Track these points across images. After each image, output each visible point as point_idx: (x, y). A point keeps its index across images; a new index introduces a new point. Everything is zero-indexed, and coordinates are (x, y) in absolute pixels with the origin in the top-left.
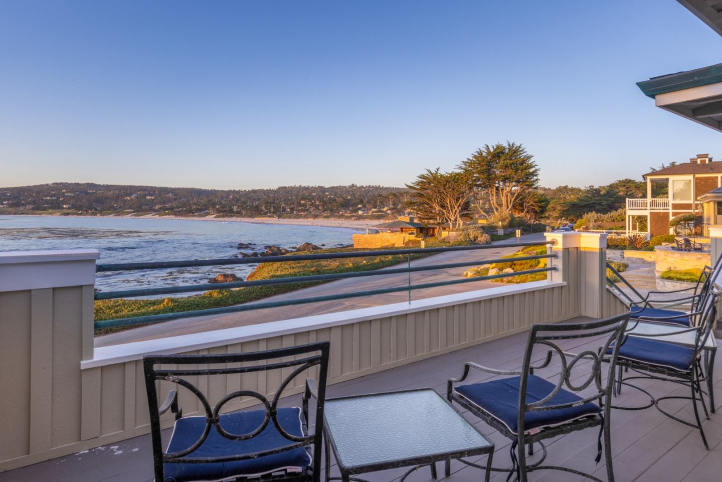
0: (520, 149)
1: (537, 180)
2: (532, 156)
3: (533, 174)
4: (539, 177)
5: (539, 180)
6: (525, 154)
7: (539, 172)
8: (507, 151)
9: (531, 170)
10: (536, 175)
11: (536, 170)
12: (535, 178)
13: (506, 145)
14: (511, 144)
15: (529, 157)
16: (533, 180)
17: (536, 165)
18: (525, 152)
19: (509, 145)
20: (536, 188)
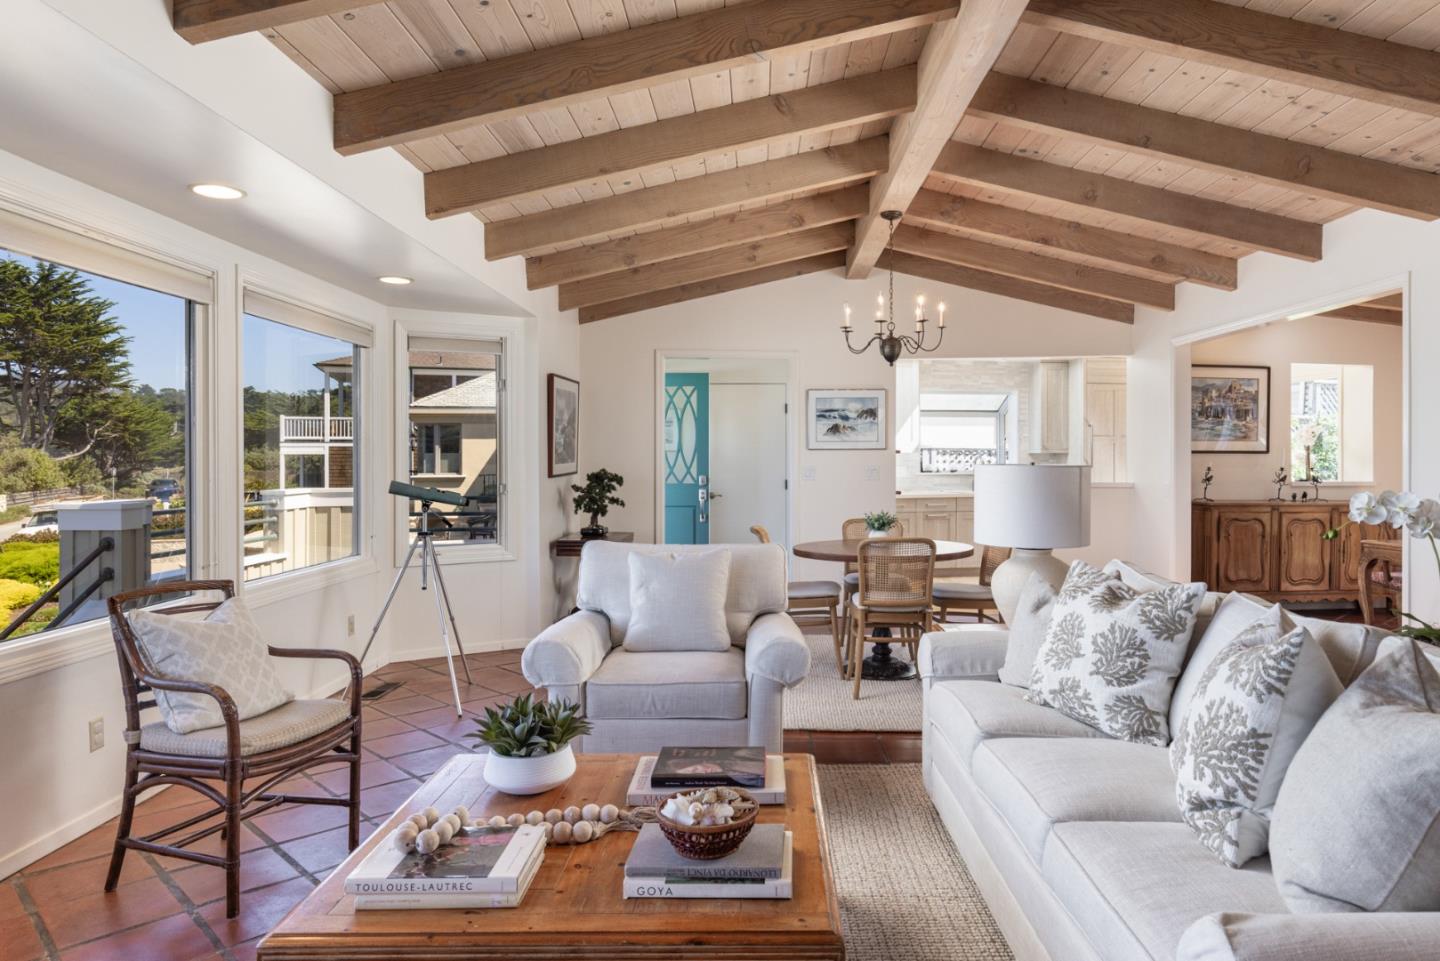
0: (76, 281)
1: (125, 365)
2: (111, 304)
3: (112, 350)
4: (130, 359)
5: (131, 365)
6: (88, 296)
7: (127, 347)
8: (34, 279)
9: (108, 340)
10: (123, 354)
11: (122, 341)
12: (120, 360)
13: (32, 266)
14: (47, 265)
15: (102, 306)
16: (112, 364)
17: (122, 328)
18: (89, 291)
19: (40, 266)
20: (124, 386)
